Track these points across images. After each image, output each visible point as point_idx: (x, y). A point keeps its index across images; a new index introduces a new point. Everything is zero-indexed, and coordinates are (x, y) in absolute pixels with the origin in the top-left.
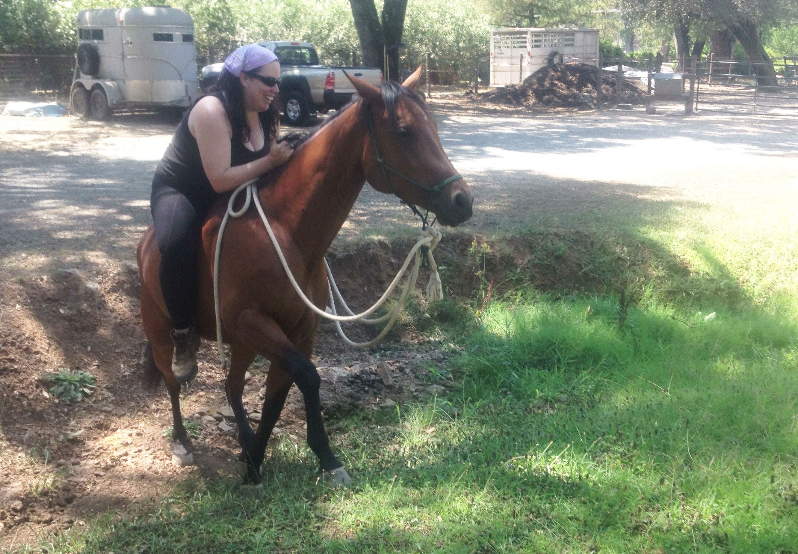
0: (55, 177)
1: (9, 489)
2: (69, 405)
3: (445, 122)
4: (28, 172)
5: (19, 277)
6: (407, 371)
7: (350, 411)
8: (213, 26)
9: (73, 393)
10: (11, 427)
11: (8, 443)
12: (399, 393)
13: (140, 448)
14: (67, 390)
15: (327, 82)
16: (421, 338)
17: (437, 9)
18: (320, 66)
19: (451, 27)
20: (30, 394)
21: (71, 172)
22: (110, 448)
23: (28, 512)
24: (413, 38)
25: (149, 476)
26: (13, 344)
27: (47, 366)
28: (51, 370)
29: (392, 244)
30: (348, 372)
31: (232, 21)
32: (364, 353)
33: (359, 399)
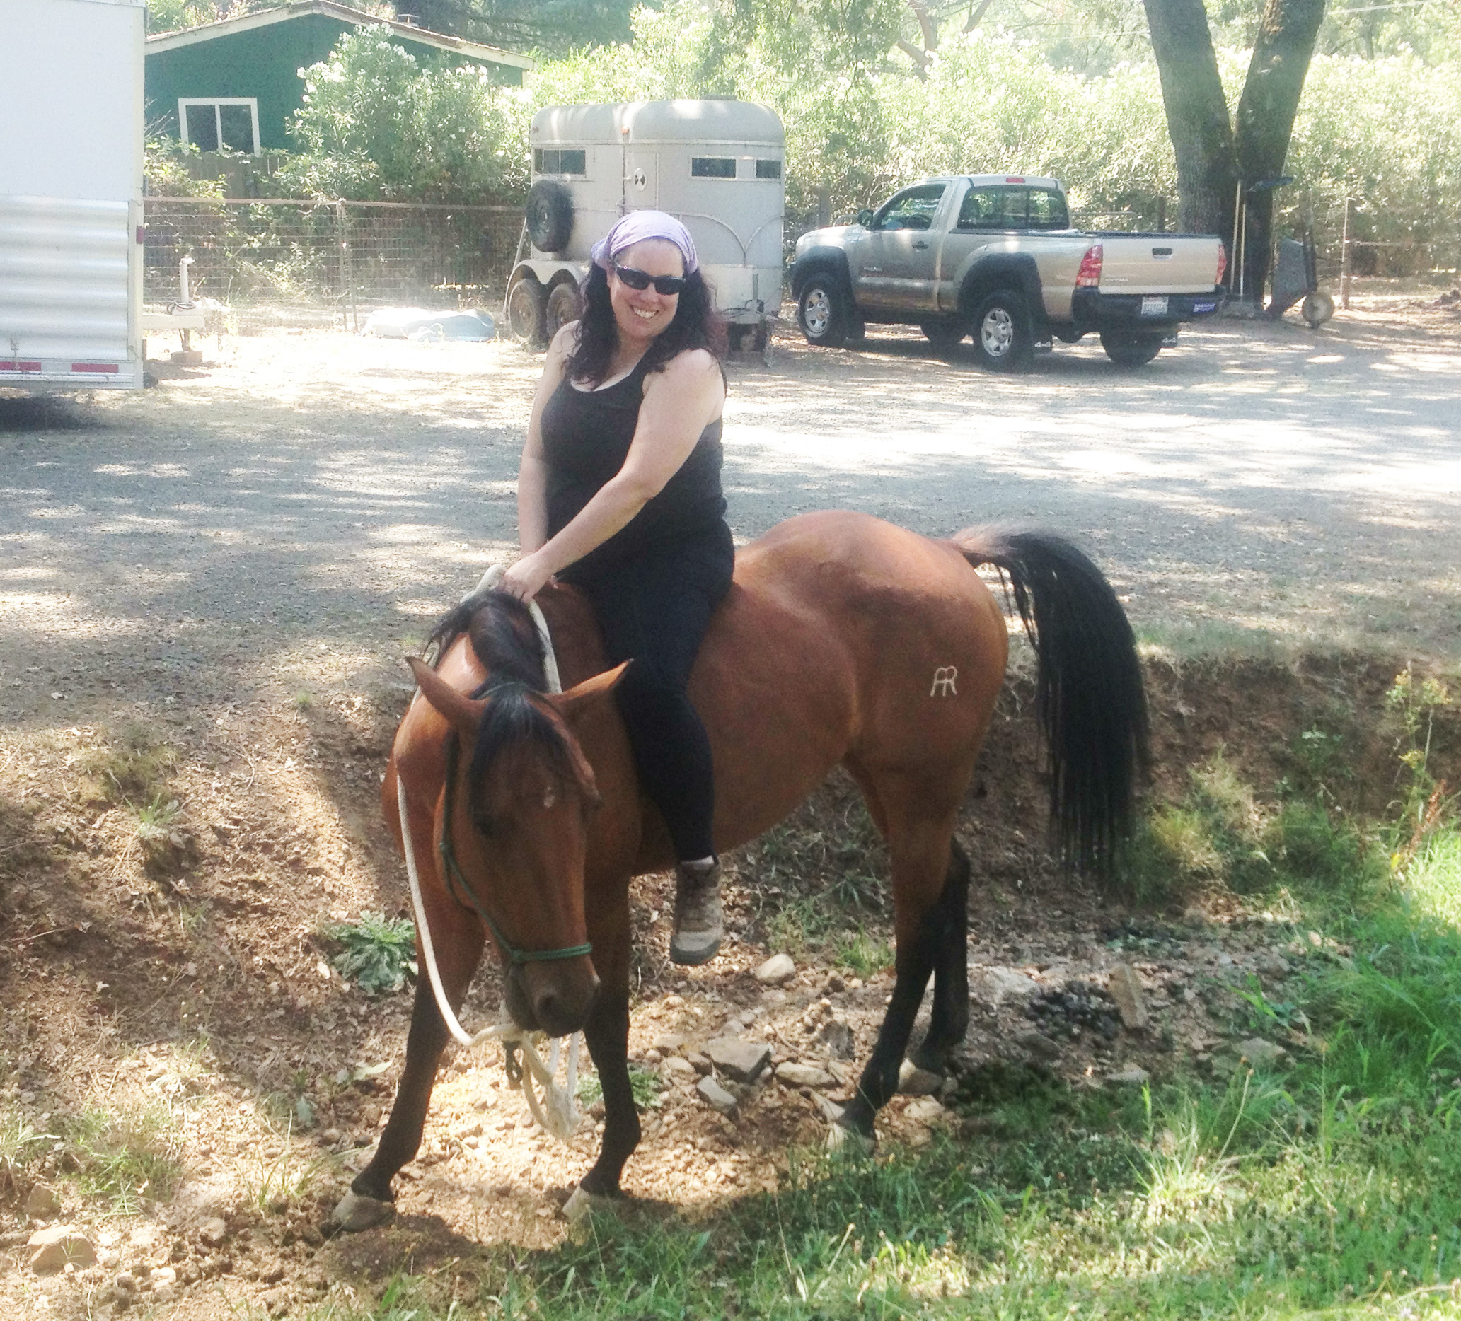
0: (436, 475)
1: (205, 1187)
2: (372, 999)
3: (1377, 366)
4: (383, 461)
5: (300, 696)
6: (1189, 995)
7: (1023, 1085)
8: (837, 142)
9: (384, 970)
10: (236, 1039)
11: (222, 1077)
12: (1162, 1051)
13: (510, 1121)
14: (370, 964)
15: (1083, 270)
16: (1239, 910)
17: (1384, 96)
18: (1071, 231)
19: (1418, 137)
20: (289, 966)
21: (475, 464)
22: (444, 1113)
23: (233, 1251)
24: (1318, 167)
25: (520, 1191)
26: (266, 848)
27: (336, 904)
28: (342, 914)
29: (1184, 667)
30: (1031, 984)
31: (881, 130)
32: (1084, 937)
33: (1054, 1055)
